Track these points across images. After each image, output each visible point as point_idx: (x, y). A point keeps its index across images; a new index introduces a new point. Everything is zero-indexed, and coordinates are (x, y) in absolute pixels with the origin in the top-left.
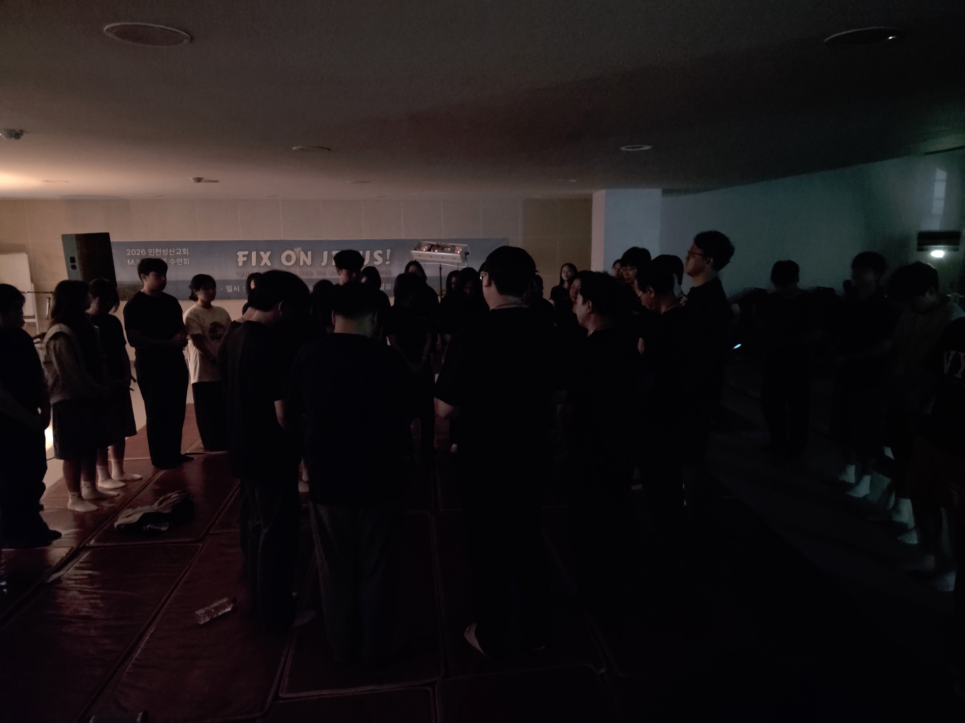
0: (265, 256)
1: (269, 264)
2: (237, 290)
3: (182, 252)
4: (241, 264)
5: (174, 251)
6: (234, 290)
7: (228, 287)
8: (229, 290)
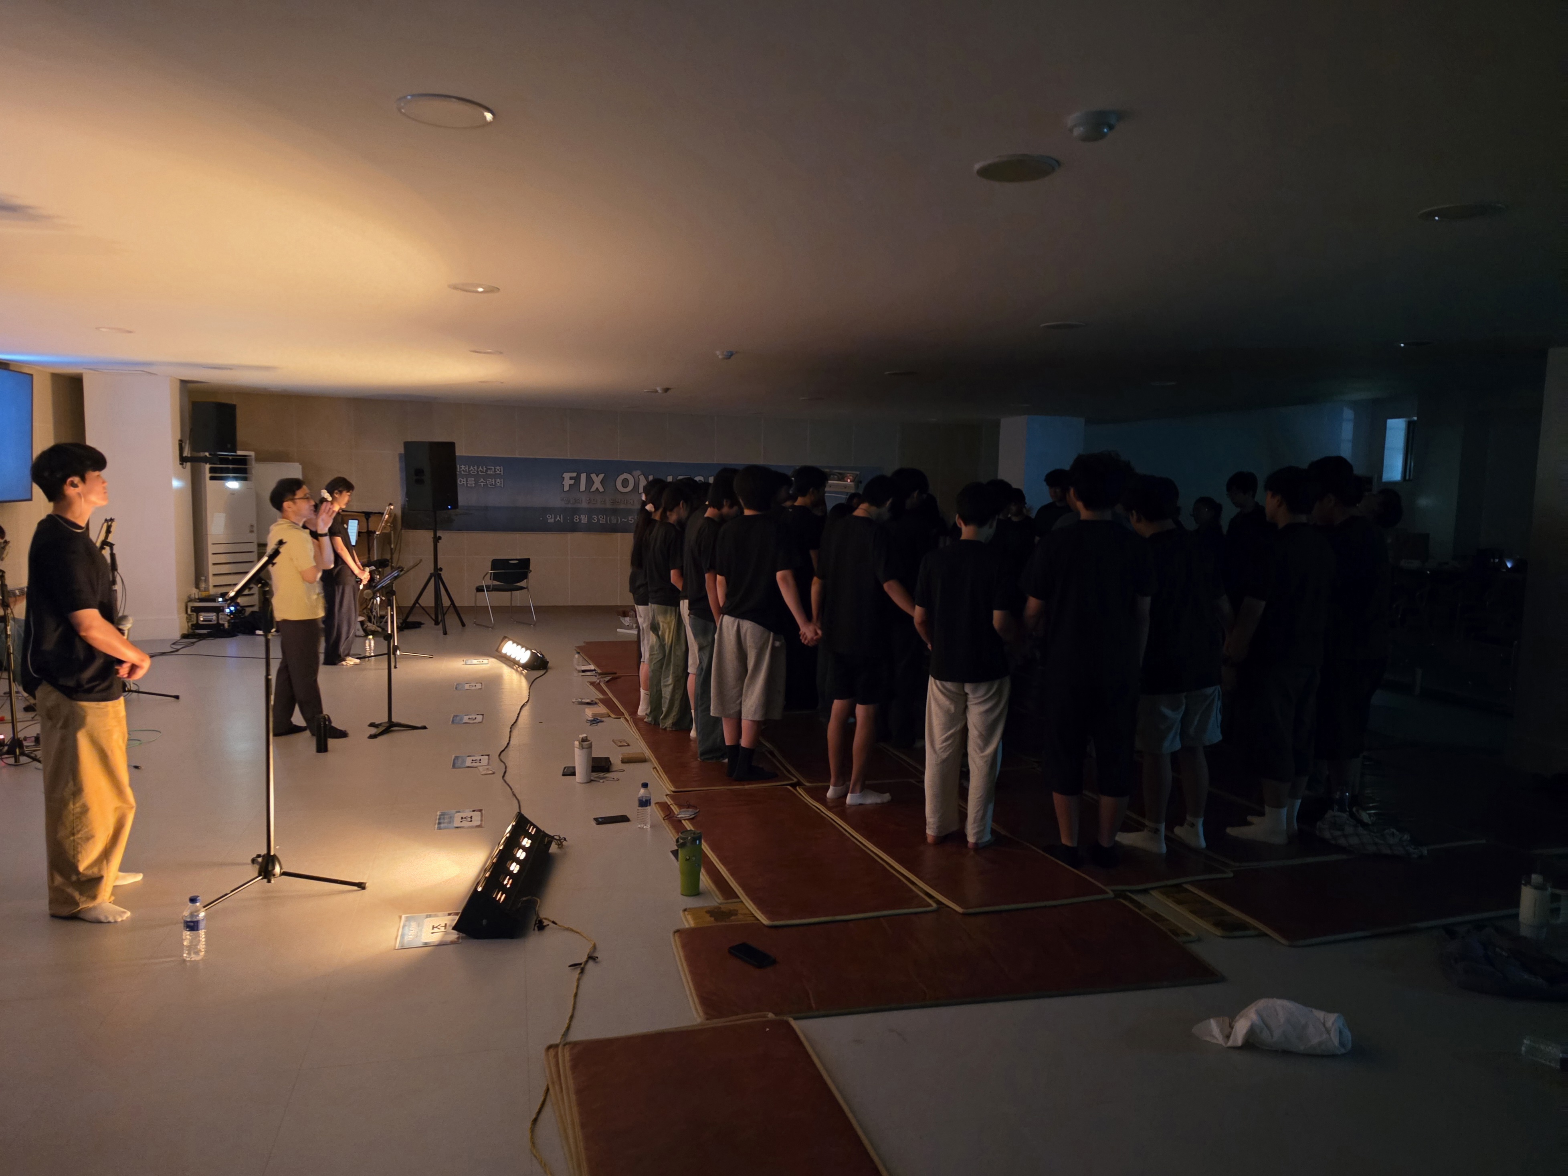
0: (597, 480)
1: (601, 490)
2: (560, 520)
3: (495, 471)
4: (566, 488)
5: (485, 469)
6: (557, 520)
7: (549, 516)
8: (551, 520)
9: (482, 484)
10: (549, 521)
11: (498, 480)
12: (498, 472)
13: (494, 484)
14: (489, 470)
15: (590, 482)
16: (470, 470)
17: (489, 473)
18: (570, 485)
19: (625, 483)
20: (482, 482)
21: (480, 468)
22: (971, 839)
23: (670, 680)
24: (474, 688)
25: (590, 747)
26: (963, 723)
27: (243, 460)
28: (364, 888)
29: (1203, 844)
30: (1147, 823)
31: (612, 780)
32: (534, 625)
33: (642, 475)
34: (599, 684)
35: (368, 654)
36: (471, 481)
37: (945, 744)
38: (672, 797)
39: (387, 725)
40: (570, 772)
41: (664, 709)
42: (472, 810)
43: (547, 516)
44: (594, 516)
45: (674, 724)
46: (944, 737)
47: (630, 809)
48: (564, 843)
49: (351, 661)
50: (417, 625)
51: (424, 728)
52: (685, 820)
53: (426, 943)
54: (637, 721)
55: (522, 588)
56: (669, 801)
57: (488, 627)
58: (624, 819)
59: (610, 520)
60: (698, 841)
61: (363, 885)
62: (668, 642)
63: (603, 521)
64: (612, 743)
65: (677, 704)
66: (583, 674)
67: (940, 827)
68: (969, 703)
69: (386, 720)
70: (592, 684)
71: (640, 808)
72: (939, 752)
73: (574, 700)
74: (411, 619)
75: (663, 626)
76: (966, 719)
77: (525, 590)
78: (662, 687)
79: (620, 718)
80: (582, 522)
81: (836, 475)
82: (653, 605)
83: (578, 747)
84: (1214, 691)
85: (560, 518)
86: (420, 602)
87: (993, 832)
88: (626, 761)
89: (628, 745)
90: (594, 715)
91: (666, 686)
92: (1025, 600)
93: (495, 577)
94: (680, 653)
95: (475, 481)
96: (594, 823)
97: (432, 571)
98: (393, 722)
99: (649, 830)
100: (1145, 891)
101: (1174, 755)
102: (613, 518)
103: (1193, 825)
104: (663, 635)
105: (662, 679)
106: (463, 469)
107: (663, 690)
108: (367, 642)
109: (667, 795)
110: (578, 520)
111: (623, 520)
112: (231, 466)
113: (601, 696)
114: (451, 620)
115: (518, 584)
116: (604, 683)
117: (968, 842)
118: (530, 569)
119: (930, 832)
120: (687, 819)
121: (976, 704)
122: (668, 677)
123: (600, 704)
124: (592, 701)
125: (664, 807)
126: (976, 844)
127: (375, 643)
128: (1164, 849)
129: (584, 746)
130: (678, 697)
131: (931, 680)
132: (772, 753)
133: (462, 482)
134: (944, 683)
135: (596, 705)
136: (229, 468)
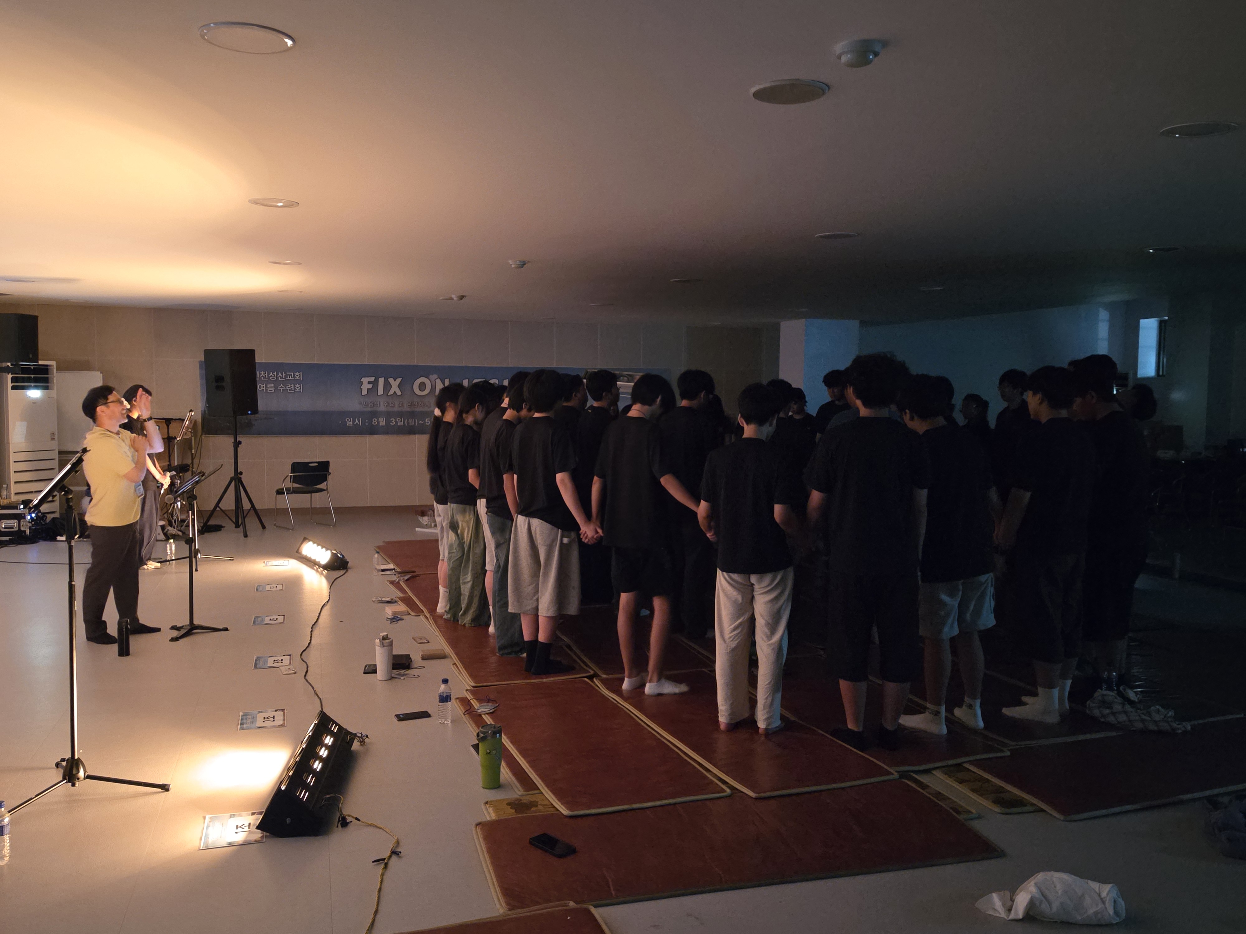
0: (395, 384)
1: (399, 393)
2: (358, 423)
3: (294, 376)
4: (365, 392)
5: (284, 375)
6: (355, 423)
7: (348, 420)
8: (350, 423)
9: (282, 389)
10: (348, 425)
11: (298, 385)
12: (297, 378)
13: (293, 389)
14: (288, 376)
15: (387, 386)
16: (269, 376)
17: (288, 378)
18: (368, 389)
19: (422, 386)
20: (282, 387)
21: (280, 374)
22: (762, 725)
23: (469, 577)
24: (275, 589)
25: (391, 644)
26: (751, 613)
27: (45, 370)
28: (168, 790)
29: (981, 724)
30: (928, 705)
31: (413, 676)
32: (334, 526)
33: (439, 379)
34: (398, 582)
35: (169, 558)
36: (271, 387)
37: (734, 633)
38: (472, 692)
39: (189, 628)
40: (371, 670)
41: (463, 606)
42: (274, 710)
43: (346, 420)
44: (391, 419)
45: (473, 620)
46: (732, 626)
47: (431, 705)
48: (367, 740)
49: (151, 565)
50: (218, 528)
51: (226, 629)
52: (484, 714)
53: (230, 843)
54: (436, 618)
55: (321, 490)
56: (469, 696)
57: (289, 529)
58: (425, 715)
59: (408, 423)
60: (498, 735)
61: (166, 787)
62: (467, 540)
63: (400, 423)
64: (412, 640)
65: (476, 601)
66: (383, 573)
67: (732, 714)
68: (755, 593)
69: (188, 623)
70: (392, 582)
71: (441, 704)
72: (728, 641)
73: (374, 599)
74: (211, 523)
75: (462, 525)
76: (754, 609)
77: (325, 492)
78: (461, 585)
79: (420, 616)
80: (380, 425)
81: (626, 377)
82: (452, 505)
83: (379, 644)
84: (987, 578)
85: (359, 422)
86: (220, 505)
87: (783, 718)
88: (426, 658)
89: (428, 642)
90: (394, 613)
91: (465, 583)
92: (807, 496)
93: (295, 480)
94: (478, 551)
95: (274, 386)
96: (395, 720)
97: (233, 475)
98: (195, 625)
99: (450, 724)
100: (927, 771)
101: (952, 640)
102: (410, 421)
103: (970, 706)
104: (463, 533)
105: (461, 576)
106: (262, 375)
107: (461, 587)
108: (168, 546)
109: (467, 690)
110: (376, 423)
111: (420, 422)
112: (32, 376)
113: (401, 595)
114: (252, 523)
115: (318, 486)
116: (404, 582)
117: (759, 728)
118: (330, 471)
119: (723, 719)
120: (487, 714)
121: (762, 594)
122: (467, 574)
123: (400, 603)
124: (392, 599)
125: (464, 701)
126: (766, 729)
127: (176, 547)
128: (945, 731)
129: (385, 644)
130: (477, 593)
131: (719, 572)
132: (569, 647)
133: (262, 388)
134: (732, 575)
135: (396, 604)
136: (31, 377)
